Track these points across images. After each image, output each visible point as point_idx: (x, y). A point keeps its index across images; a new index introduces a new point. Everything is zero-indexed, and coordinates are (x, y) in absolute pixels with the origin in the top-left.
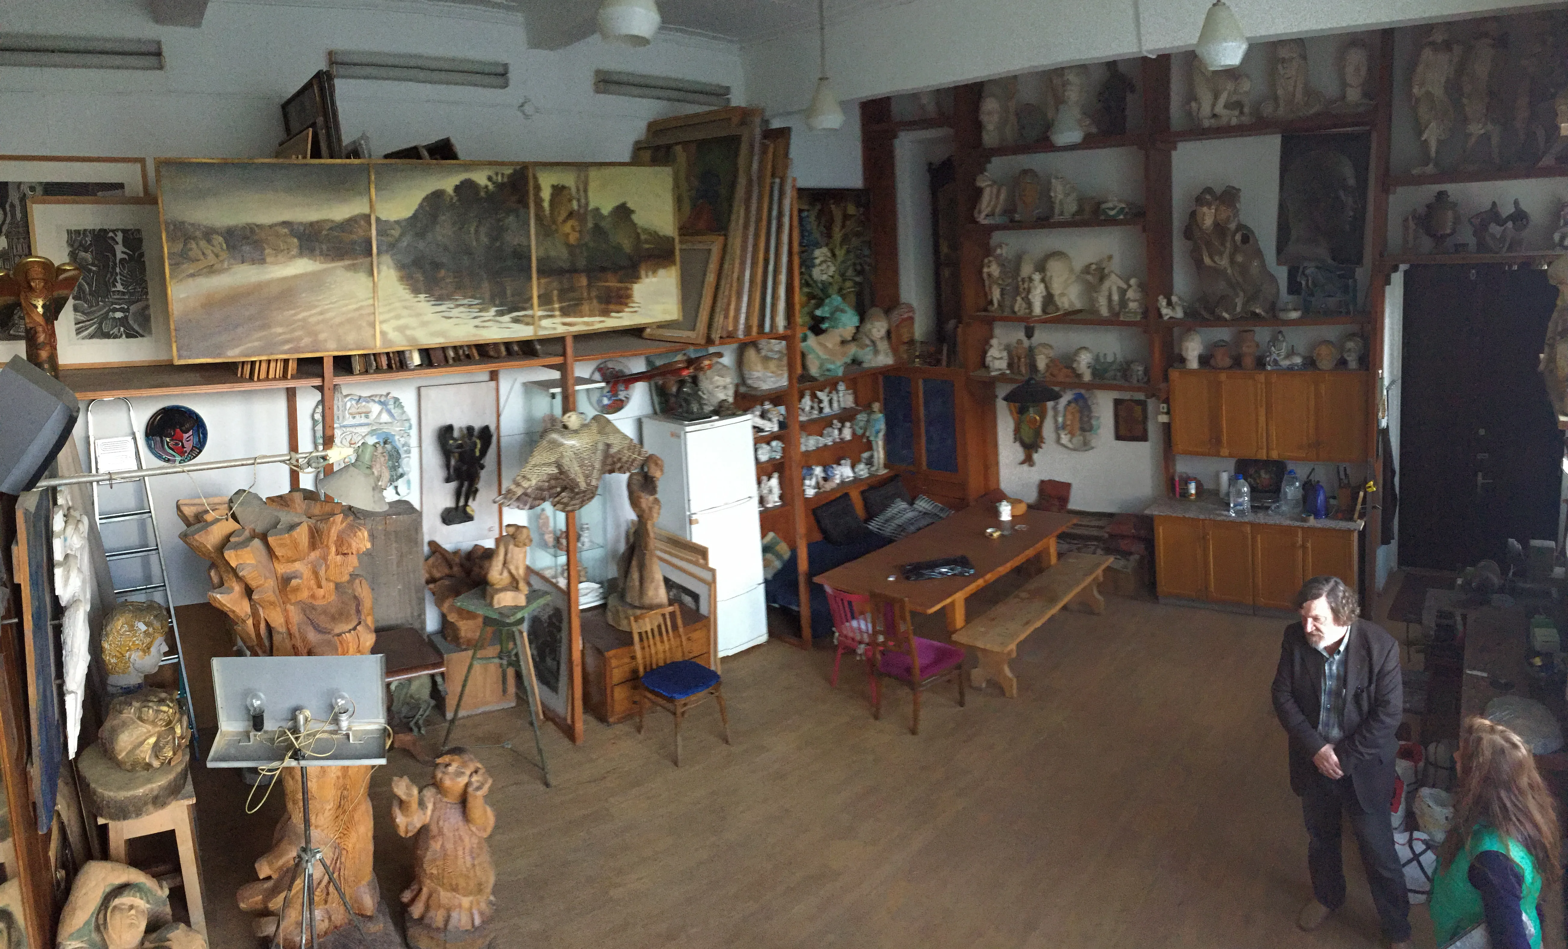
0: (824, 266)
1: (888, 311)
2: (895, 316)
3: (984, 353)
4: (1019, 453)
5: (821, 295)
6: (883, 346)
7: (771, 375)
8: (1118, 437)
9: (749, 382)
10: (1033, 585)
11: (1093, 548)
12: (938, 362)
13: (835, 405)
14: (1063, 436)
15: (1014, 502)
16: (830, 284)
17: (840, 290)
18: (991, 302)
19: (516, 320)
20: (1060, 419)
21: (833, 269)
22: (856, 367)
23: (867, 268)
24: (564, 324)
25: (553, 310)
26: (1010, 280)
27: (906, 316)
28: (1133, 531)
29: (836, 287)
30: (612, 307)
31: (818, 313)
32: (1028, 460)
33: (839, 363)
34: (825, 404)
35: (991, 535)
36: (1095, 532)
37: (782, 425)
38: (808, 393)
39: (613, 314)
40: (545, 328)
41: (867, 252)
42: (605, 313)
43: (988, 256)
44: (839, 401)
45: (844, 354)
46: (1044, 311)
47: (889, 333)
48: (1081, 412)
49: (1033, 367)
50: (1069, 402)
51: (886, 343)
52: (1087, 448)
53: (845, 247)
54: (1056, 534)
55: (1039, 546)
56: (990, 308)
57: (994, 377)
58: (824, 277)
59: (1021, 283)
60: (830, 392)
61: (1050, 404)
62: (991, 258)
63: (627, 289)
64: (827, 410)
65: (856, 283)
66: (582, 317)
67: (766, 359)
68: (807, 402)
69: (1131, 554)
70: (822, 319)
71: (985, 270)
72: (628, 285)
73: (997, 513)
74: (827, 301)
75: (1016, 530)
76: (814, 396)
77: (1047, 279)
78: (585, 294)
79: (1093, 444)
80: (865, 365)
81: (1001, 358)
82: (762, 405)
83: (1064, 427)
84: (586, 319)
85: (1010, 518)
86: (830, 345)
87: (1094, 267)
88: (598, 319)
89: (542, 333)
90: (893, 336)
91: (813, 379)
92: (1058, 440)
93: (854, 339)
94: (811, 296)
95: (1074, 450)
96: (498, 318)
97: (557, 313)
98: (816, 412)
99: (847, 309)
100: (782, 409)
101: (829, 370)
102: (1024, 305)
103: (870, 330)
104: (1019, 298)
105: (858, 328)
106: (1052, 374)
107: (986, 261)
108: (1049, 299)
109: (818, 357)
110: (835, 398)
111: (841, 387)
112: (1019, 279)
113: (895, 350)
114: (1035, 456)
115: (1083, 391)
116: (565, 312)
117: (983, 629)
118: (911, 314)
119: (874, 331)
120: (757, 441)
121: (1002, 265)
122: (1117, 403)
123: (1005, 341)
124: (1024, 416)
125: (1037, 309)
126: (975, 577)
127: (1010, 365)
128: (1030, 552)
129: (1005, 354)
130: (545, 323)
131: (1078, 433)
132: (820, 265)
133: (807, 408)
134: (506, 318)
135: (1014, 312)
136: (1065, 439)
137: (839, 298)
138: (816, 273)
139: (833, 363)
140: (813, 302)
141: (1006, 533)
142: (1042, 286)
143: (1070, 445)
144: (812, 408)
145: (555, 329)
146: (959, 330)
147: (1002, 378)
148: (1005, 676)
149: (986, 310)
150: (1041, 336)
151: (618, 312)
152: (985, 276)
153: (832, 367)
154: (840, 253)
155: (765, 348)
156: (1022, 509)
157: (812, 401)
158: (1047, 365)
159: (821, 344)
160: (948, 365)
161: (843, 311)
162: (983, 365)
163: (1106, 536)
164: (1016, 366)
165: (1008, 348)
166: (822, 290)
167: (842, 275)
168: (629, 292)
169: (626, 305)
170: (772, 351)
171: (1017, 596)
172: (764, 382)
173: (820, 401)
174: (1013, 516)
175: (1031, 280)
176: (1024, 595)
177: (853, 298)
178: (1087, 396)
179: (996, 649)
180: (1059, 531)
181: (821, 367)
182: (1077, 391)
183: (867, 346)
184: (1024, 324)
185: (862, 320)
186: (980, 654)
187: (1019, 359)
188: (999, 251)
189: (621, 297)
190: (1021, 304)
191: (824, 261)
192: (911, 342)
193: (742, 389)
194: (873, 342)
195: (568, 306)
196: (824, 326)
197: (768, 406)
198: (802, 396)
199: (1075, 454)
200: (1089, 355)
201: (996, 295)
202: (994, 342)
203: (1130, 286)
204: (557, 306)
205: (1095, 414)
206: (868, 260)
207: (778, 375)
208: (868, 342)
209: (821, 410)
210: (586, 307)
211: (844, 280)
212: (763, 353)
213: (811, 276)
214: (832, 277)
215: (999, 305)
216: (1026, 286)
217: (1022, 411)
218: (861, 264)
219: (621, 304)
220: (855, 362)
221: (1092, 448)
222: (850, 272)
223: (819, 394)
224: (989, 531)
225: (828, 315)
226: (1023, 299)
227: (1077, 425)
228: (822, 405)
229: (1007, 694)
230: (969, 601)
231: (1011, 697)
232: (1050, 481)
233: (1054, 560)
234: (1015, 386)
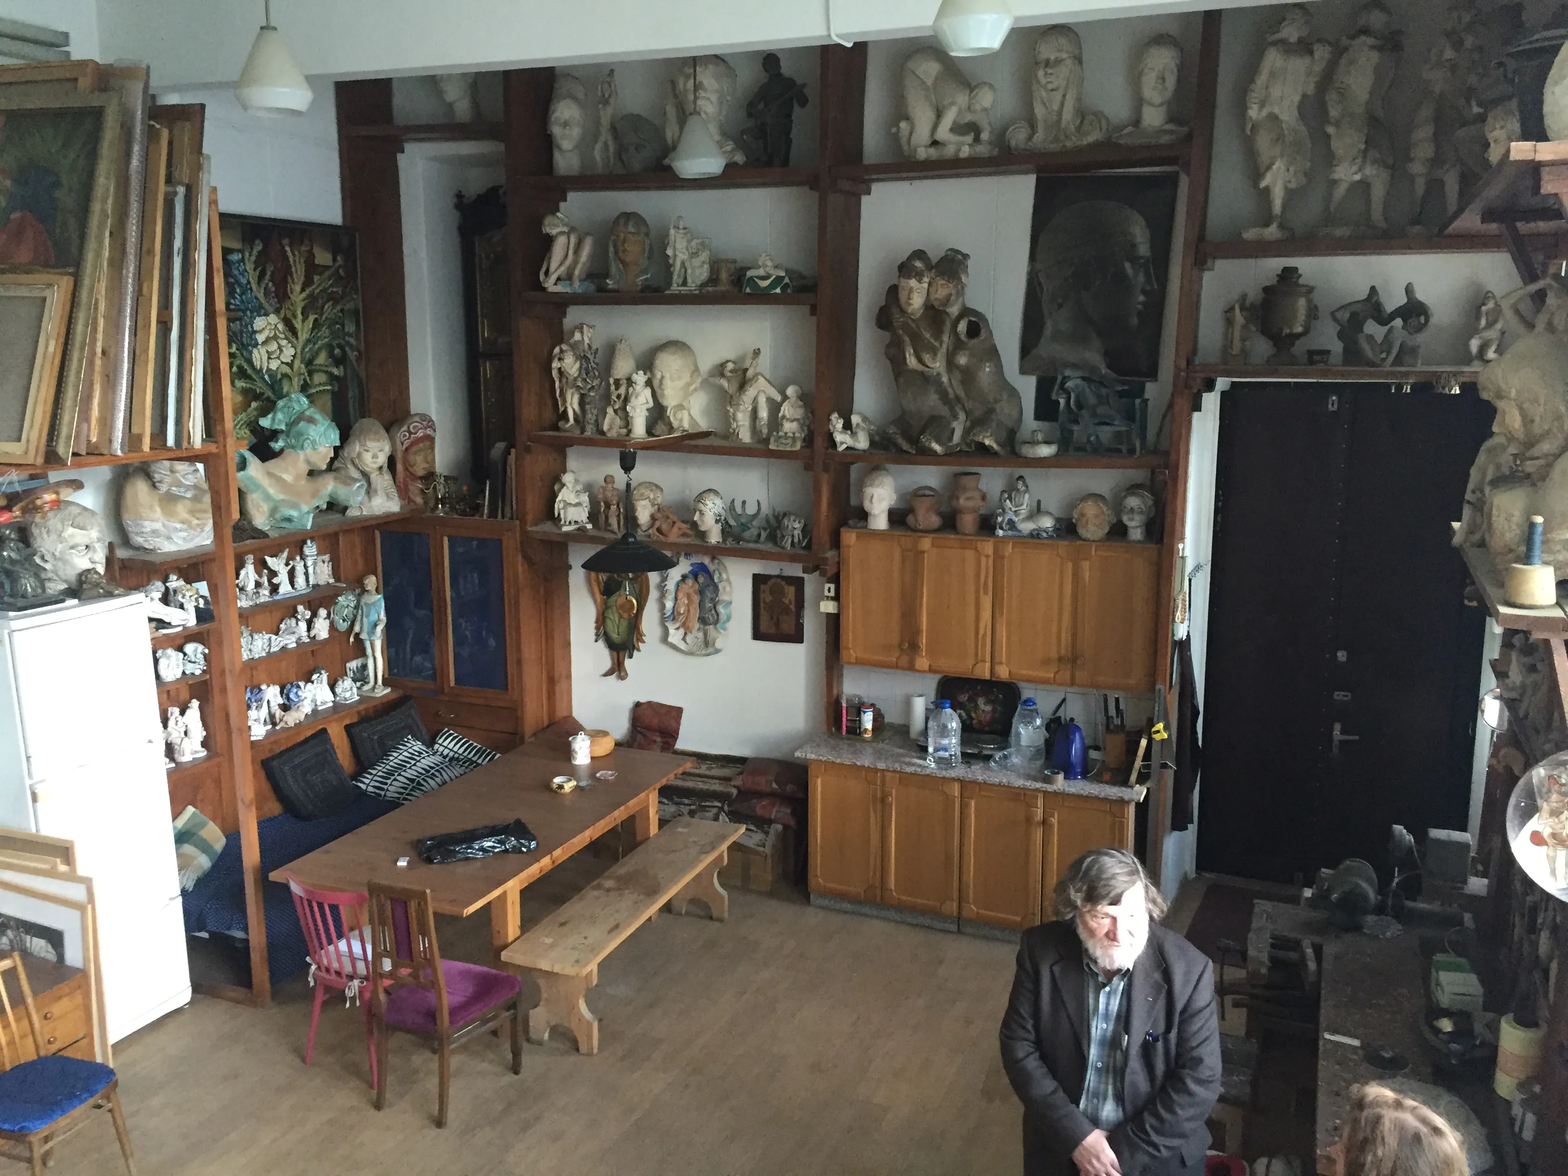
0: (273, 347)
1: (389, 427)
2: (401, 434)
3: (552, 495)
4: (603, 657)
5: (269, 393)
6: (382, 482)
7: (178, 526)
8: (758, 635)
9: (139, 540)
10: (623, 868)
11: (715, 811)
12: (477, 509)
13: (300, 580)
14: (672, 631)
15: (596, 735)
16: (285, 376)
17: (304, 388)
18: (564, 416)
20: (669, 605)
21: (288, 353)
22: (336, 517)
23: (352, 355)
26: (596, 382)
27: (420, 434)
28: (775, 786)
29: (296, 382)
31: (265, 422)
32: (618, 669)
33: (305, 508)
34: (282, 578)
35: (561, 787)
36: (716, 786)
37: (203, 615)
38: (250, 559)
41: (350, 328)
43: (561, 341)
45: (315, 494)
46: (649, 432)
47: (392, 461)
48: (701, 592)
49: (630, 519)
50: (684, 577)
51: (387, 477)
52: (711, 650)
53: (312, 318)
54: (658, 786)
55: (633, 804)
56: (561, 424)
57: (567, 534)
58: (274, 365)
59: (613, 387)
60: (290, 558)
61: (654, 577)
62: (564, 347)
65: (332, 378)
67: (169, 500)
68: (249, 574)
69: (770, 822)
70: (274, 434)
71: (555, 364)
73: (567, 753)
74: (281, 403)
75: (599, 779)
76: (261, 565)
77: (656, 383)
79: (718, 645)
80: (352, 513)
81: (578, 504)
82: (165, 580)
83: (674, 616)
85: (588, 761)
86: (288, 477)
87: (730, 366)
90: (399, 467)
91: (259, 534)
92: (665, 639)
93: (330, 467)
94: (249, 395)
95: (690, 653)
98: (267, 592)
99: (318, 417)
100: (203, 587)
101: (289, 520)
102: (618, 422)
103: (359, 455)
104: (610, 410)
105: (336, 449)
106: (659, 530)
107: (557, 350)
108: (658, 413)
109: (268, 497)
110: (300, 569)
111: (310, 549)
112: (612, 381)
113: (403, 492)
114: (628, 663)
115: (706, 561)
117: (549, 941)
118: (429, 432)
119: (367, 457)
120: (158, 645)
121: (582, 358)
122: (758, 580)
123: (585, 477)
125: (639, 429)
126: (535, 856)
127: (593, 517)
128: (619, 815)
129: (585, 498)
131: (697, 625)
132: (264, 343)
133: (251, 586)
135: (603, 433)
136: (675, 636)
137: (304, 400)
138: (259, 356)
139: (295, 506)
140: (254, 405)
141: (583, 783)
142: (648, 392)
143: (682, 646)
144: (258, 585)
146: (512, 458)
147: (580, 535)
148: (581, 1018)
149: (556, 428)
150: (642, 472)
152: (555, 374)
153: (294, 513)
154: (304, 329)
155: (168, 480)
156: (606, 746)
157: (259, 573)
158: (653, 518)
159: (270, 475)
160: (493, 514)
161: (311, 420)
162: (550, 514)
163: (735, 792)
164: (602, 518)
165: (589, 488)
166: (272, 387)
167: (309, 363)
170: (179, 485)
171: (599, 887)
172: (169, 538)
173: (273, 574)
174: (592, 758)
175: (630, 382)
176: (609, 884)
177: (327, 400)
178: (711, 568)
179: (570, 971)
180: (664, 782)
181: (273, 511)
182: (696, 559)
183: (356, 480)
184: (616, 452)
185: (345, 437)
186: (542, 982)
187: (608, 506)
188: (577, 336)
190: (613, 420)
191: (275, 338)
192: (430, 477)
193: (122, 551)
194: (366, 476)
196: (277, 445)
197: (175, 582)
198: (240, 565)
199: (690, 660)
200: (718, 501)
201: (572, 404)
202: (567, 478)
203: (785, 398)
205: (723, 597)
206: (352, 340)
207: (190, 527)
208: (355, 474)
209: (274, 589)
211: (310, 373)
212: (164, 488)
213: (250, 362)
214: (290, 365)
215: (576, 420)
216: (622, 391)
217: (609, 590)
218: (340, 346)
220: (334, 506)
221: (717, 651)
222: (322, 359)
223: (270, 560)
224: (557, 780)
225: (283, 427)
226: (615, 411)
227: (695, 613)
228: (275, 581)
229: (583, 1048)
230: (526, 894)
231: (590, 1054)
232: (649, 703)
233: (654, 829)
234: (599, 548)
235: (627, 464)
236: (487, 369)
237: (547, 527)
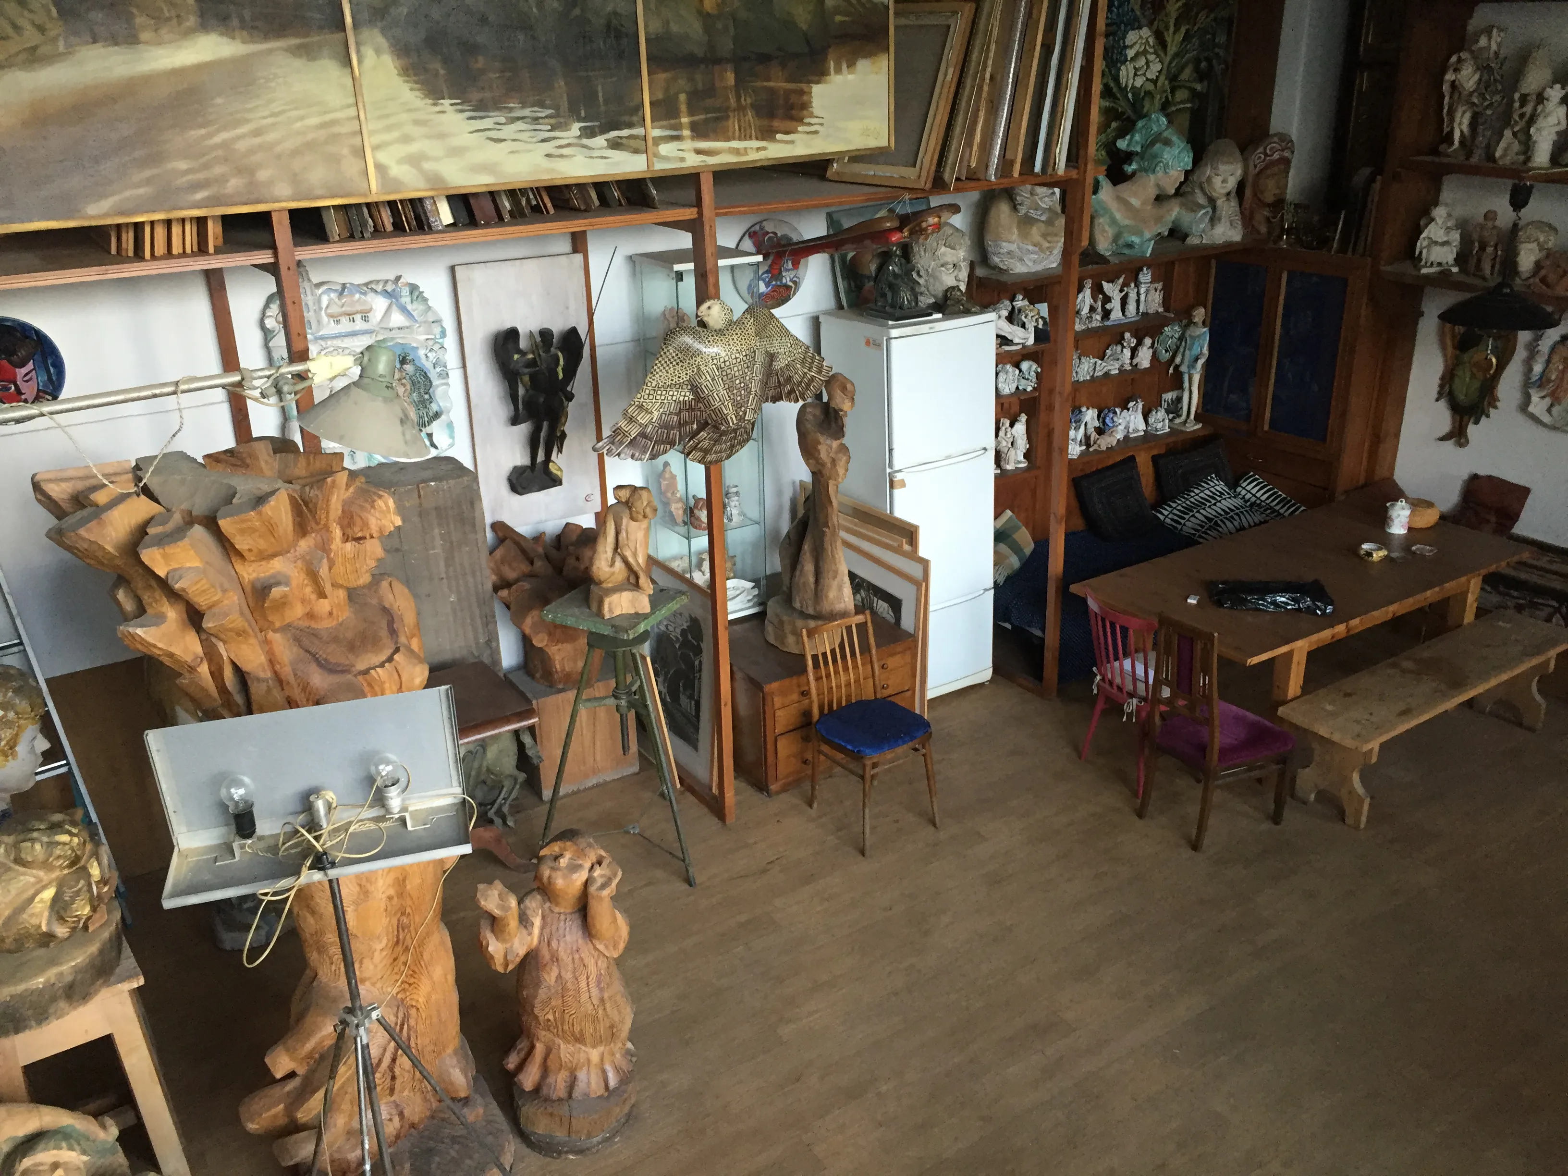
0: (1142, 62)
1: (1245, 148)
2: (1257, 156)
3: (1417, 232)
4: (1444, 419)
5: (1129, 112)
6: (1228, 209)
7: (1031, 248)
9: (996, 260)
10: (1426, 651)
11: (1551, 610)
12: (1325, 242)
13: (1131, 307)
14: (1535, 398)
15: (1417, 504)
16: (1148, 93)
17: (1164, 107)
18: (1448, 138)
19: (615, 145)
20: (1538, 368)
21: (1156, 67)
22: (1176, 244)
23: (1218, 68)
24: (698, 152)
25: (679, 127)
26: (1498, 98)
27: (1276, 156)
29: (1157, 104)
30: (776, 123)
31: (1122, 144)
32: (1457, 435)
33: (1147, 235)
34: (1115, 305)
35: (1369, 554)
37: (1040, 335)
38: (1088, 283)
39: (779, 136)
40: (666, 159)
41: (1221, 39)
42: (767, 134)
43: (1460, 49)
44: (1138, 301)
45: (1159, 220)
46: (1555, 159)
47: (1241, 187)
49: (1509, 264)
51: (1234, 203)
53: (1183, 30)
54: (1484, 572)
55: (1451, 586)
56: (1443, 147)
57: (1427, 277)
58: (1139, 82)
59: (1517, 105)
60: (1125, 284)
61: (1524, 336)
62: (1464, 55)
63: (802, 93)
64: (1116, 315)
65: (1194, 94)
66: (728, 139)
67: (1027, 222)
68: (1085, 299)
70: (1129, 156)
71: (1449, 76)
72: (804, 86)
73: (1383, 519)
74: (1140, 124)
75: (1414, 553)
76: (1098, 290)
78: (732, 101)
80: (1193, 241)
81: (1446, 243)
82: (1012, 299)
83: (1542, 382)
84: (735, 144)
85: (1404, 531)
86: (1135, 202)
88: (755, 144)
89: (660, 166)
90: (1248, 192)
91: (1101, 259)
92: (1524, 407)
93: (1178, 193)
94: (1109, 114)
95: (1553, 428)
96: (585, 141)
97: (686, 133)
98: (1099, 317)
99: (1174, 139)
100: (1043, 308)
101: (1130, 246)
102: (1516, 147)
103: (1209, 179)
104: (1508, 133)
105: (1187, 173)
106: (1543, 280)
107: (1454, 59)
109: (1113, 222)
110: (1133, 295)
111: (1145, 276)
112: (1517, 96)
113: (1247, 219)
114: (1472, 429)
116: (700, 131)
117: (1329, 708)
118: (1286, 154)
119: (1217, 181)
121: (1484, 68)
123: (1460, 211)
124: (1466, 357)
125: (1542, 156)
127: (1461, 259)
128: (1431, 595)
129: (1456, 236)
130: (665, 149)
132: (1134, 59)
133: (1085, 310)
134: (600, 141)
135: (1493, 159)
136: (1538, 405)
137: (1164, 120)
138: (1126, 73)
139: (1140, 233)
140: (1114, 125)
141: (1394, 555)
143: (1546, 419)
144: (1092, 309)
145: (682, 159)
146: (1377, 186)
147: (1443, 279)
148: (1352, 792)
149: (1435, 152)
150: (1534, 209)
151: (787, 133)
152: (1446, 88)
153: (1136, 240)
154: (1174, 41)
155: (1027, 202)
156: (1429, 518)
157: (1094, 297)
158: (1538, 265)
159: (1119, 199)
160: (1342, 250)
161: (1167, 143)
162: (1410, 254)
164: (1473, 262)
165: (1463, 225)
166: (1133, 105)
167: (1173, 78)
168: (805, 98)
169: (800, 120)
170: (1037, 208)
171: (1394, 665)
172: (1021, 260)
173: (1107, 299)
174: (1410, 529)
175: (1541, 98)
176: (1407, 664)
177: (1185, 120)
179: (1348, 743)
180: (1493, 568)
181: (1116, 238)
183: (1202, 207)
184: (1509, 183)
185: (1196, 161)
186: (1315, 745)
187: (1483, 248)
188: (1483, 42)
189: (792, 107)
190: (1509, 145)
191: (1145, 52)
192: (1279, 203)
193: (980, 272)
194: (1212, 201)
195: (706, 120)
196: (1130, 169)
197: (1020, 302)
198: (1080, 290)
201: (1462, 124)
202: (1439, 213)
204: (685, 120)
206: (1222, 53)
207: (1042, 250)
208: (1201, 200)
209: (1106, 314)
210: (733, 124)
211: (1173, 90)
212: (1023, 210)
213: (1116, 79)
214: (1154, 82)
215: (1462, 143)
216: (1528, 109)
217: (1464, 345)
218: (1208, 60)
219: (792, 118)
220: (1177, 233)
222: (1187, 73)
223: (1106, 286)
224: (1366, 546)
225: (1138, 149)
226: (1515, 134)
228: (1108, 306)
229: (1349, 821)
230: (1312, 656)
231: (1357, 827)
232: (1490, 478)
233: (1469, 617)
234: (1466, 296)
235: (1519, 200)
236: (1364, 81)
237: (1405, 267)
